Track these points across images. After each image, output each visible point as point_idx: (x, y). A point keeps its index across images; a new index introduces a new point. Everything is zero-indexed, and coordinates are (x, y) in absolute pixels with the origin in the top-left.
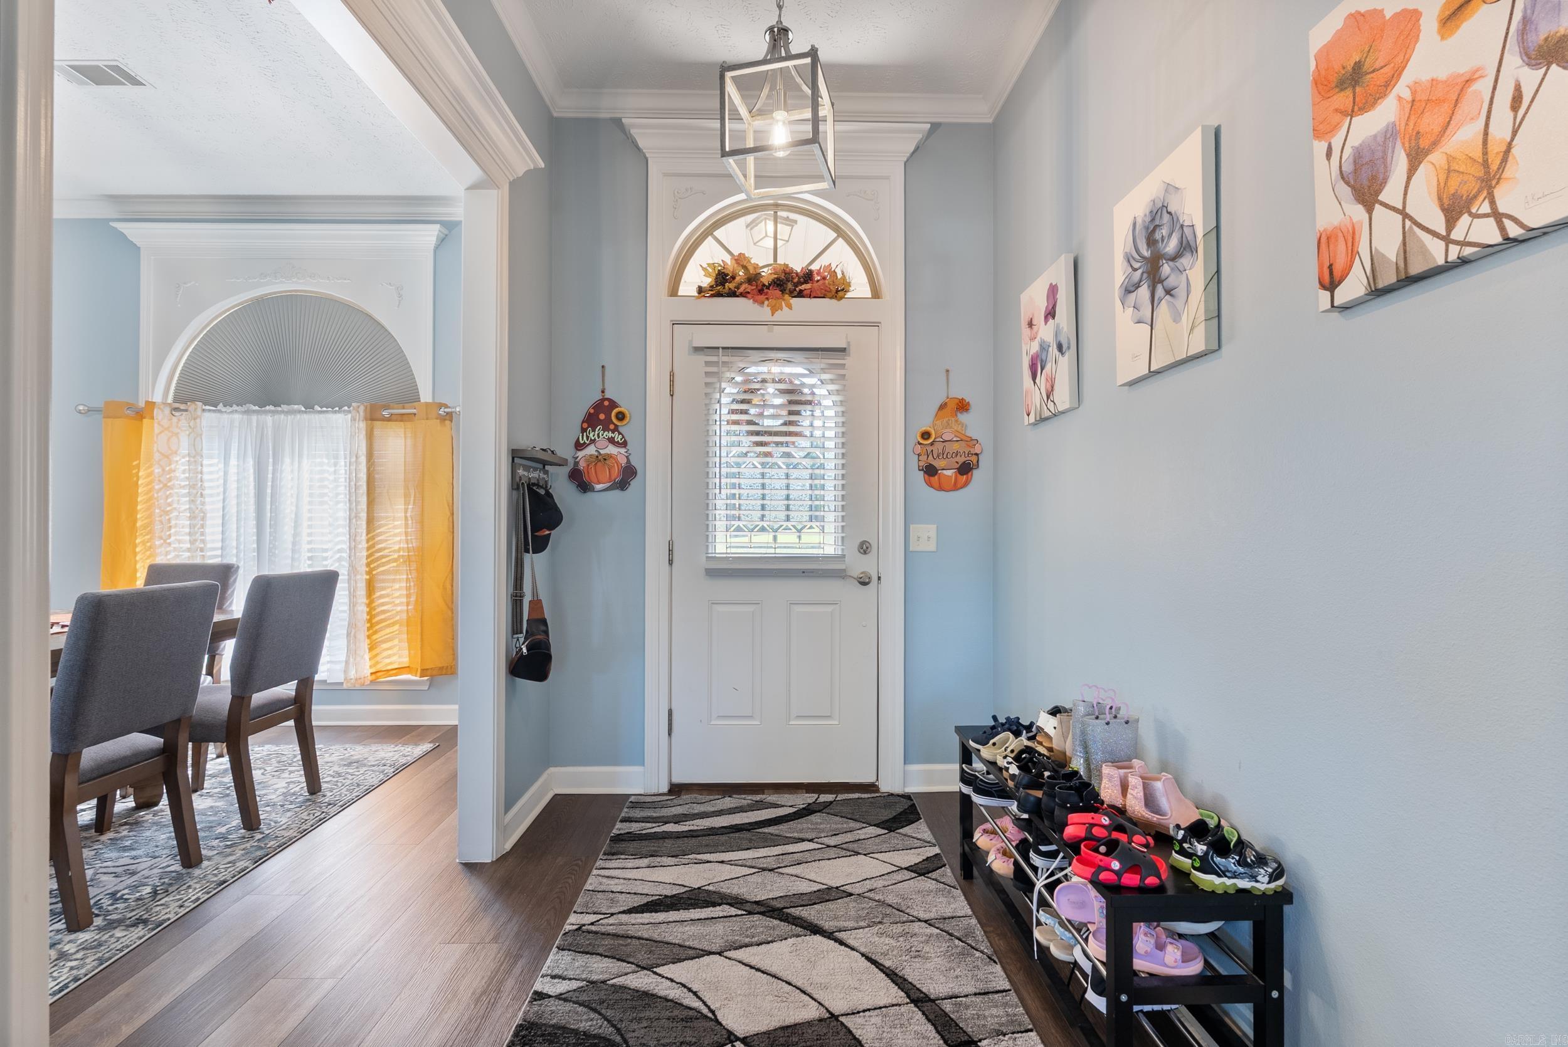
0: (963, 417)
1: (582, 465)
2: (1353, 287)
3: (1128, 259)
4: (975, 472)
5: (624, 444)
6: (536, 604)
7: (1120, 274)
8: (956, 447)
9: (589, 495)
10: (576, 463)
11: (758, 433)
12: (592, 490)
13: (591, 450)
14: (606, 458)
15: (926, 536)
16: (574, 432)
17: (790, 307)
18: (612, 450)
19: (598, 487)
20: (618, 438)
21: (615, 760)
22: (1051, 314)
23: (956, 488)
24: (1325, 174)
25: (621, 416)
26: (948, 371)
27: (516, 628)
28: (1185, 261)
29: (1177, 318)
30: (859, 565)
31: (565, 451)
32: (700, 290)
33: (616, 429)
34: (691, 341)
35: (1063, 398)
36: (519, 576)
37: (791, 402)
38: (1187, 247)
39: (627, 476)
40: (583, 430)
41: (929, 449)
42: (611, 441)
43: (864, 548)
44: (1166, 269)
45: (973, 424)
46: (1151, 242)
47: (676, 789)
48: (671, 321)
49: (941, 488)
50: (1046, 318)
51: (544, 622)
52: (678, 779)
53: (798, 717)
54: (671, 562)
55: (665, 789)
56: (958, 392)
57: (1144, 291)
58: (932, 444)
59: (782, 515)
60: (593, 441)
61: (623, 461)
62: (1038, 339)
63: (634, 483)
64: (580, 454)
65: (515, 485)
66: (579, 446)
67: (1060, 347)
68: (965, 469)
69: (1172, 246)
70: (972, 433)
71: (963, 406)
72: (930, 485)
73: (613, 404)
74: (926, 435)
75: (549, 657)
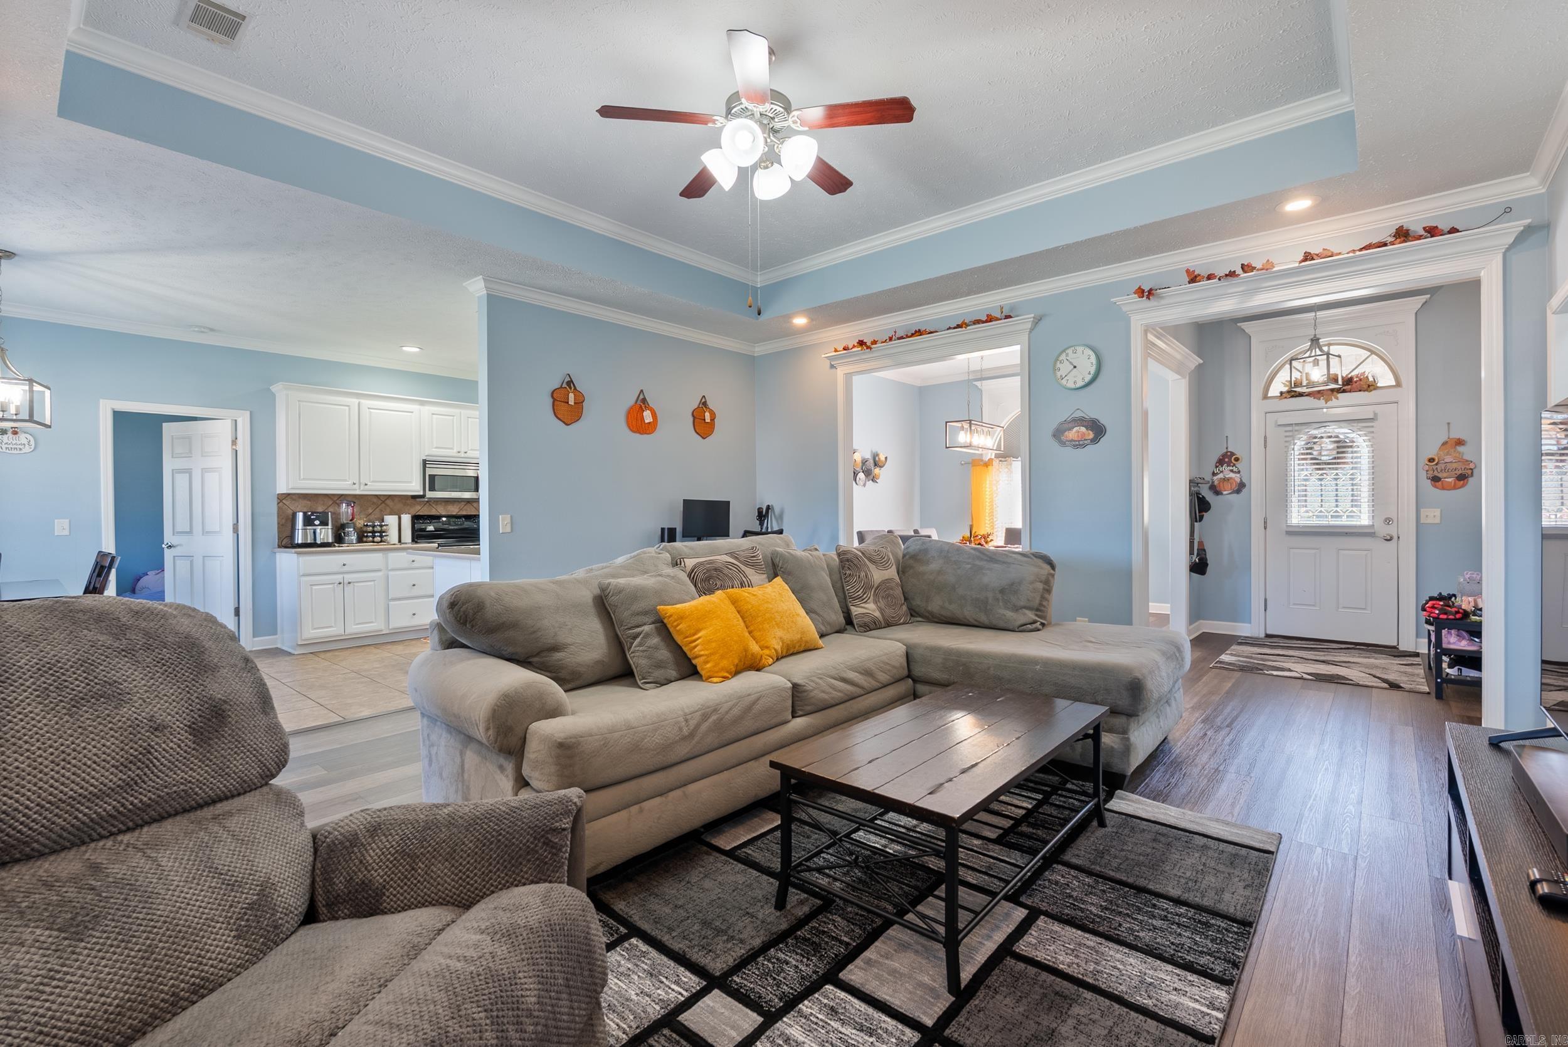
0: (1460, 449)
1: (1216, 483)
4: (1470, 479)
5: (1239, 472)
6: (1201, 543)
8: (1455, 466)
9: (1220, 496)
10: (1213, 482)
11: (1317, 464)
12: (1222, 494)
13: (1221, 476)
14: (1228, 479)
15: (1432, 516)
16: (1212, 468)
17: (1337, 398)
18: (1232, 475)
19: (1225, 493)
20: (1235, 469)
21: (1234, 620)
23: (1455, 488)
25: (1237, 459)
26: (1449, 424)
27: (1191, 553)
30: (1383, 530)
31: (1208, 477)
32: (1282, 393)
33: (1234, 465)
34: (1276, 421)
36: (1192, 532)
37: (1338, 447)
39: (1241, 487)
40: (1217, 467)
41: (1435, 467)
42: (1232, 471)
43: (1388, 521)
45: (1466, 452)
47: (1268, 636)
48: (1265, 411)
49: (1443, 488)
51: (1204, 550)
52: (1269, 632)
53: (1344, 607)
54: (1265, 528)
55: (1262, 635)
56: (1456, 434)
58: (1437, 464)
59: (1334, 504)
60: (1222, 472)
61: (1238, 481)
63: (1244, 491)
64: (1215, 478)
65: (1191, 494)
66: (1214, 474)
68: (1462, 478)
70: (1466, 457)
71: (1460, 442)
72: (1435, 487)
73: (1232, 454)
74: (1431, 460)
75: (1207, 565)
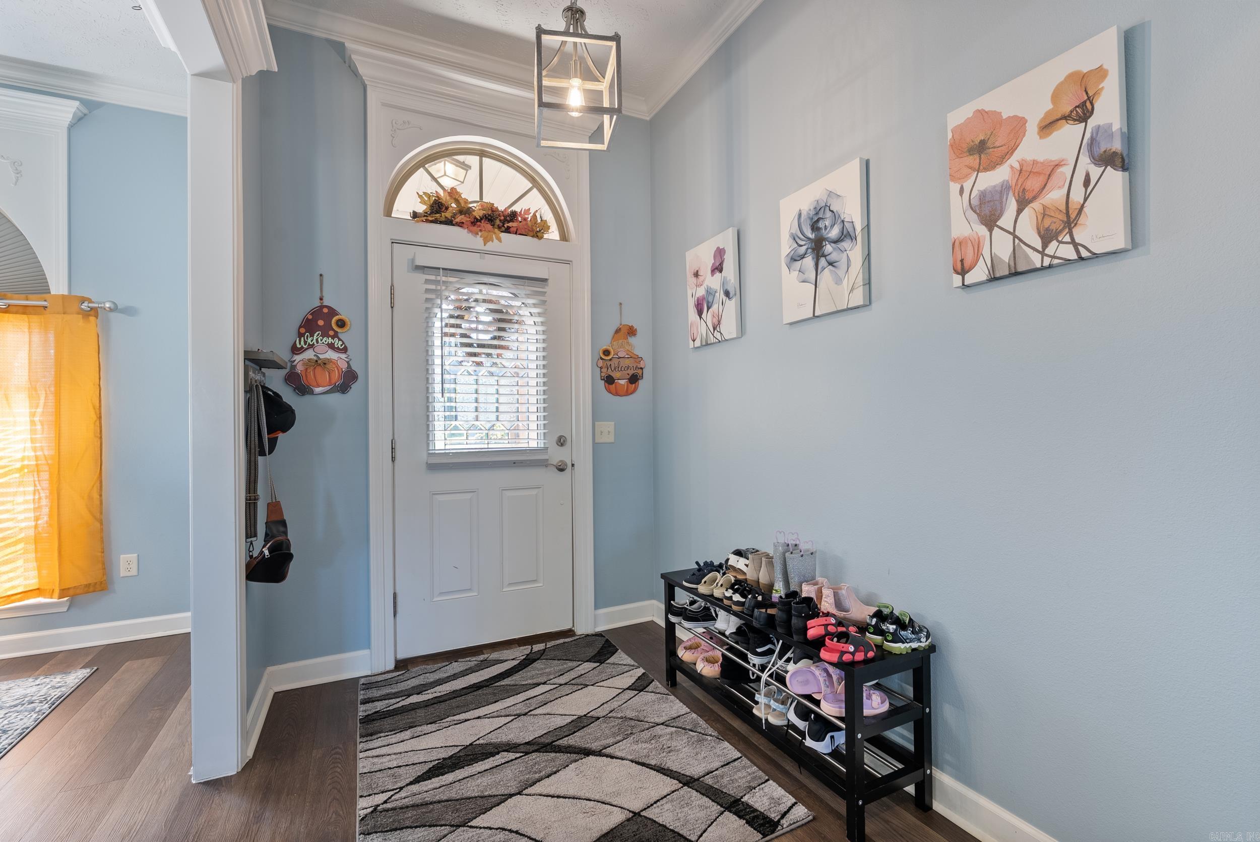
0: (632, 340)
1: (300, 369)
2: (979, 274)
3: (794, 238)
4: (640, 381)
5: (345, 350)
6: (274, 508)
7: (786, 247)
8: (627, 362)
9: (307, 398)
10: (293, 367)
11: (470, 345)
12: (311, 393)
13: (309, 354)
14: (325, 363)
15: (607, 430)
16: (291, 336)
17: (499, 240)
18: (331, 355)
19: (318, 390)
20: (338, 344)
21: (339, 647)
22: (718, 268)
23: (628, 393)
24: (958, 205)
25: (342, 324)
26: (621, 304)
27: (251, 532)
28: (846, 244)
29: (838, 281)
30: (558, 455)
31: (282, 354)
32: (415, 215)
33: (336, 335)
34: (413, 260)
35: (729, 328)
36: (252, 479)
37: (500, 320)
38: (846, 235)
39: (348, 380)
40: (301, 335)
41: (609, 363)
42: (331, 346)
43: (561, 442)
44: (828, 248)
45: (639, 345)
46: (815, 227)
47: (402, 665)
48: (391, 239)
49: (617, 394)
50: (713, 272)
51: (283, 523)
52: (402, 655)
53: (510, 585)
54: (393, 459)
55: (391, 665)
56: (628, 321)
57: (809, 261)
58: (610, 360)
59: (493, 417)
60: (311, 346)
61: (344, 366)
62: (705, 285)
63: (355, 387)
64: (298, 358)
65: (250, 388)
66: (295, 350)
67: (727, 294)
68: (634, 379)
69: (834, 233)
70: (638, 352)
71: (632, 331)
72: (609, 391)
73: (333, 312)
74: (606, 352)
75: (290, 556)
